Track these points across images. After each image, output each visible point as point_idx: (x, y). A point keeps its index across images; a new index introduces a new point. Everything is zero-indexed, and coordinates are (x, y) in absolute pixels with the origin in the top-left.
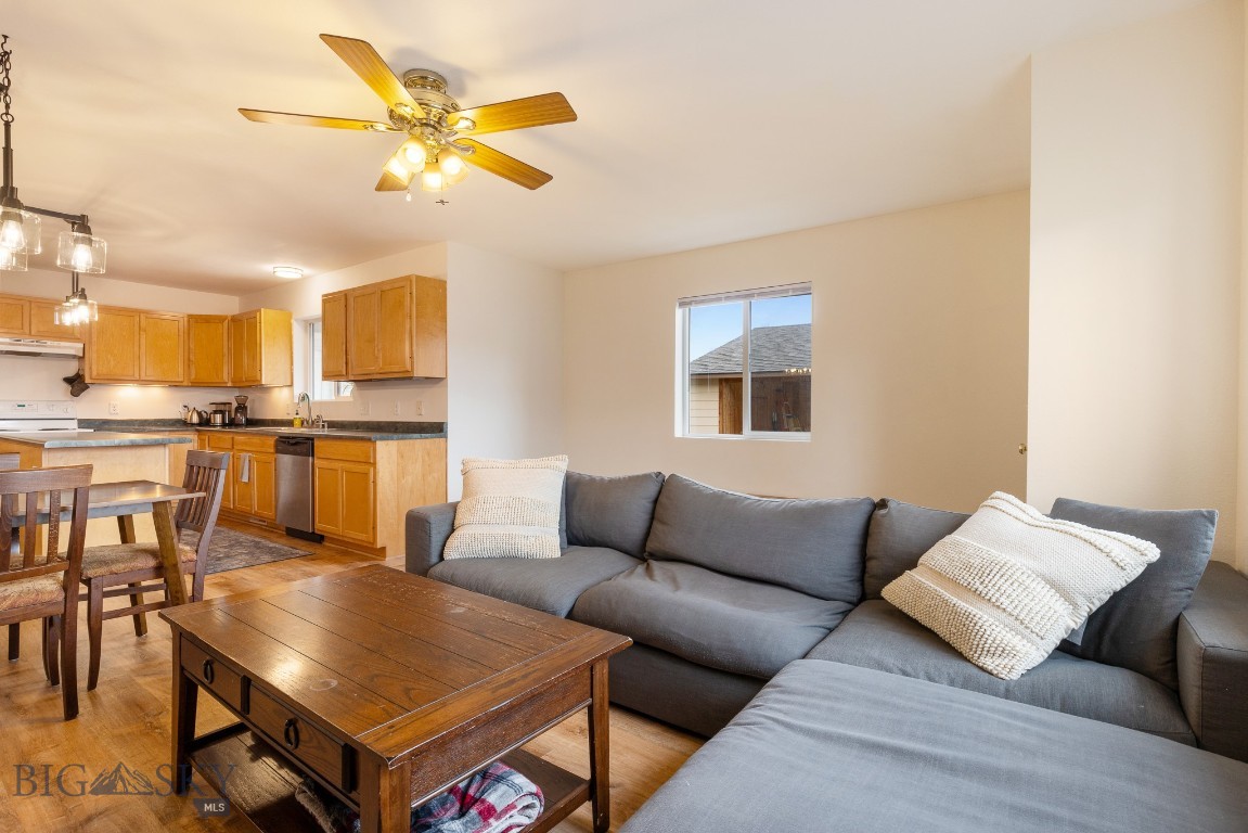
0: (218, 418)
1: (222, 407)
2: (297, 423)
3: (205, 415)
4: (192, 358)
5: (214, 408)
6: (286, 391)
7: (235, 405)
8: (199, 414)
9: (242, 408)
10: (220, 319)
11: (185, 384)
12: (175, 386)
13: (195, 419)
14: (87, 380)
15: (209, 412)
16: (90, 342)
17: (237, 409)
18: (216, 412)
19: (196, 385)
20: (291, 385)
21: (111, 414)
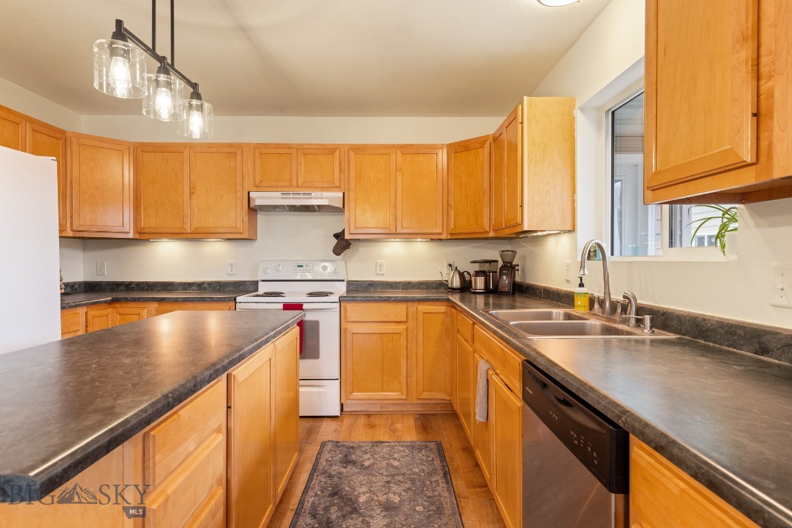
0: (479, 283)
1: (486, 267)
2: (579, 302)
3: (467, 277)
4: (452, 202)
5: (477, 267)
6: (565, 239)
7: (500, 264)
8: (461, 275)
9: (509, 267)
10: (480, 142)
11: (444, 236)
12: (435, 239)
13: (457, 283)
14: (347, 236)
15: (472, 273)
16: (349, 191)
17: (501, 269)
18: (478, 274)
19: (456, 238)
20: (572, 230)
21: (377, 275)
